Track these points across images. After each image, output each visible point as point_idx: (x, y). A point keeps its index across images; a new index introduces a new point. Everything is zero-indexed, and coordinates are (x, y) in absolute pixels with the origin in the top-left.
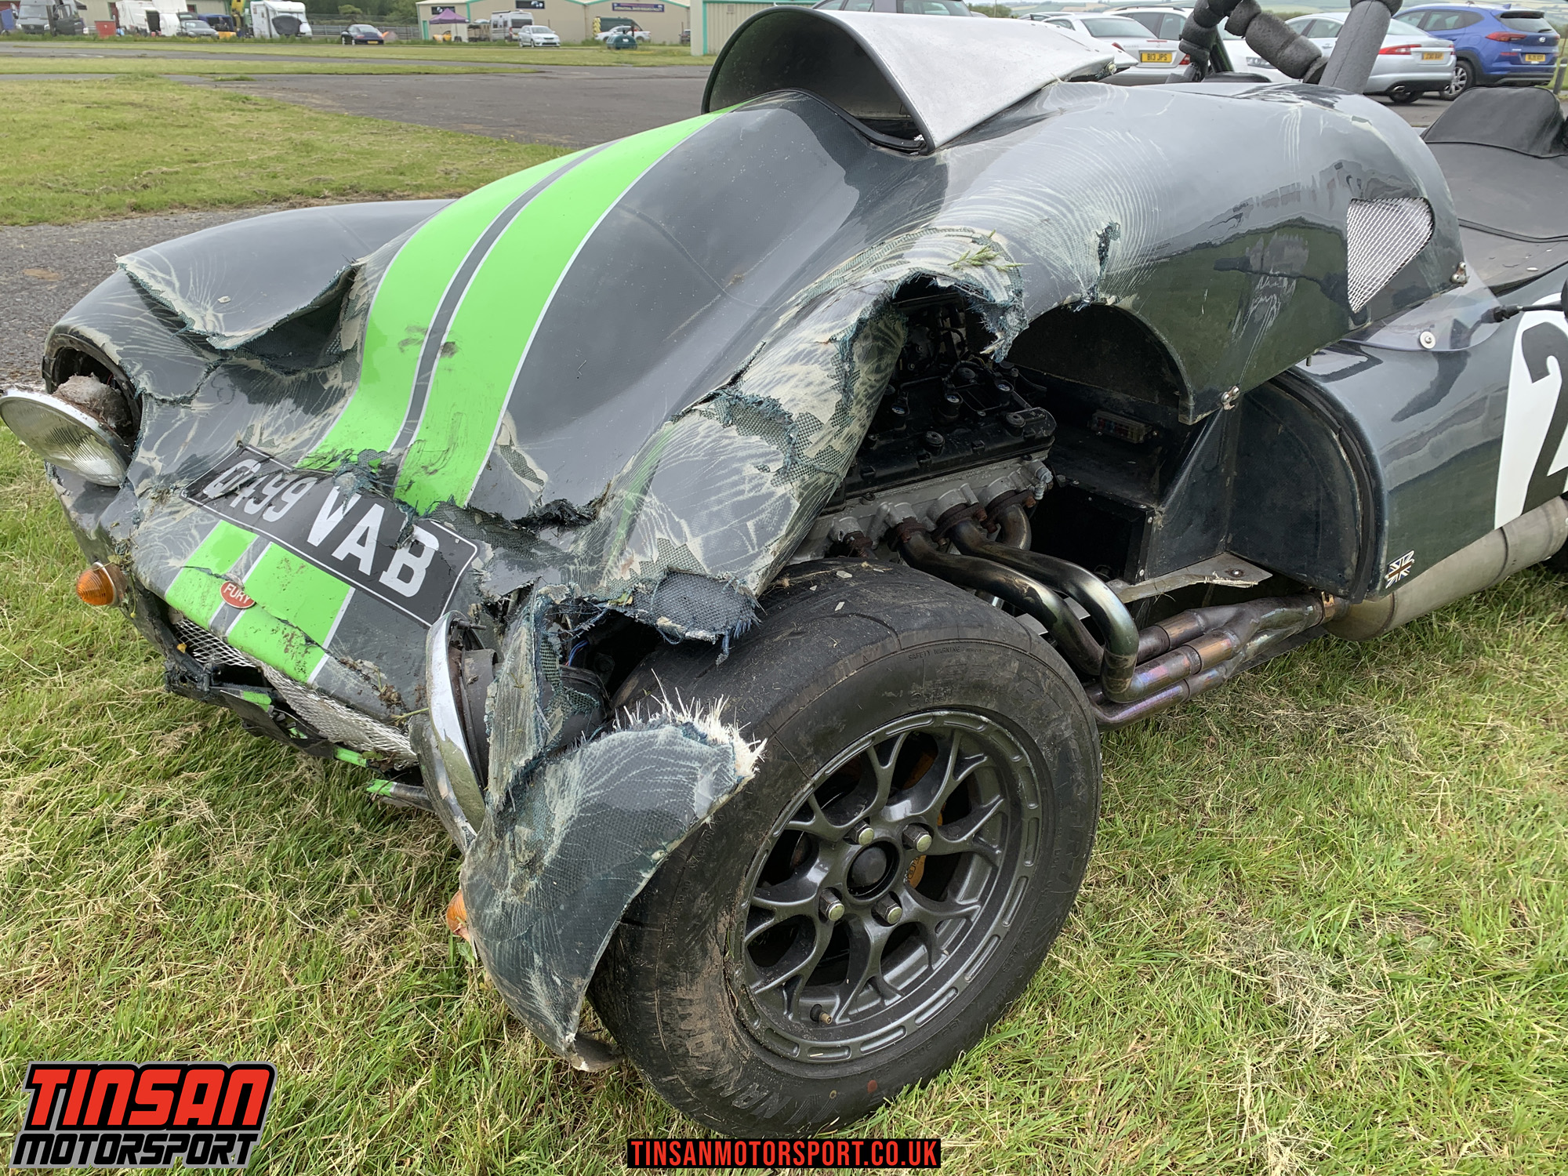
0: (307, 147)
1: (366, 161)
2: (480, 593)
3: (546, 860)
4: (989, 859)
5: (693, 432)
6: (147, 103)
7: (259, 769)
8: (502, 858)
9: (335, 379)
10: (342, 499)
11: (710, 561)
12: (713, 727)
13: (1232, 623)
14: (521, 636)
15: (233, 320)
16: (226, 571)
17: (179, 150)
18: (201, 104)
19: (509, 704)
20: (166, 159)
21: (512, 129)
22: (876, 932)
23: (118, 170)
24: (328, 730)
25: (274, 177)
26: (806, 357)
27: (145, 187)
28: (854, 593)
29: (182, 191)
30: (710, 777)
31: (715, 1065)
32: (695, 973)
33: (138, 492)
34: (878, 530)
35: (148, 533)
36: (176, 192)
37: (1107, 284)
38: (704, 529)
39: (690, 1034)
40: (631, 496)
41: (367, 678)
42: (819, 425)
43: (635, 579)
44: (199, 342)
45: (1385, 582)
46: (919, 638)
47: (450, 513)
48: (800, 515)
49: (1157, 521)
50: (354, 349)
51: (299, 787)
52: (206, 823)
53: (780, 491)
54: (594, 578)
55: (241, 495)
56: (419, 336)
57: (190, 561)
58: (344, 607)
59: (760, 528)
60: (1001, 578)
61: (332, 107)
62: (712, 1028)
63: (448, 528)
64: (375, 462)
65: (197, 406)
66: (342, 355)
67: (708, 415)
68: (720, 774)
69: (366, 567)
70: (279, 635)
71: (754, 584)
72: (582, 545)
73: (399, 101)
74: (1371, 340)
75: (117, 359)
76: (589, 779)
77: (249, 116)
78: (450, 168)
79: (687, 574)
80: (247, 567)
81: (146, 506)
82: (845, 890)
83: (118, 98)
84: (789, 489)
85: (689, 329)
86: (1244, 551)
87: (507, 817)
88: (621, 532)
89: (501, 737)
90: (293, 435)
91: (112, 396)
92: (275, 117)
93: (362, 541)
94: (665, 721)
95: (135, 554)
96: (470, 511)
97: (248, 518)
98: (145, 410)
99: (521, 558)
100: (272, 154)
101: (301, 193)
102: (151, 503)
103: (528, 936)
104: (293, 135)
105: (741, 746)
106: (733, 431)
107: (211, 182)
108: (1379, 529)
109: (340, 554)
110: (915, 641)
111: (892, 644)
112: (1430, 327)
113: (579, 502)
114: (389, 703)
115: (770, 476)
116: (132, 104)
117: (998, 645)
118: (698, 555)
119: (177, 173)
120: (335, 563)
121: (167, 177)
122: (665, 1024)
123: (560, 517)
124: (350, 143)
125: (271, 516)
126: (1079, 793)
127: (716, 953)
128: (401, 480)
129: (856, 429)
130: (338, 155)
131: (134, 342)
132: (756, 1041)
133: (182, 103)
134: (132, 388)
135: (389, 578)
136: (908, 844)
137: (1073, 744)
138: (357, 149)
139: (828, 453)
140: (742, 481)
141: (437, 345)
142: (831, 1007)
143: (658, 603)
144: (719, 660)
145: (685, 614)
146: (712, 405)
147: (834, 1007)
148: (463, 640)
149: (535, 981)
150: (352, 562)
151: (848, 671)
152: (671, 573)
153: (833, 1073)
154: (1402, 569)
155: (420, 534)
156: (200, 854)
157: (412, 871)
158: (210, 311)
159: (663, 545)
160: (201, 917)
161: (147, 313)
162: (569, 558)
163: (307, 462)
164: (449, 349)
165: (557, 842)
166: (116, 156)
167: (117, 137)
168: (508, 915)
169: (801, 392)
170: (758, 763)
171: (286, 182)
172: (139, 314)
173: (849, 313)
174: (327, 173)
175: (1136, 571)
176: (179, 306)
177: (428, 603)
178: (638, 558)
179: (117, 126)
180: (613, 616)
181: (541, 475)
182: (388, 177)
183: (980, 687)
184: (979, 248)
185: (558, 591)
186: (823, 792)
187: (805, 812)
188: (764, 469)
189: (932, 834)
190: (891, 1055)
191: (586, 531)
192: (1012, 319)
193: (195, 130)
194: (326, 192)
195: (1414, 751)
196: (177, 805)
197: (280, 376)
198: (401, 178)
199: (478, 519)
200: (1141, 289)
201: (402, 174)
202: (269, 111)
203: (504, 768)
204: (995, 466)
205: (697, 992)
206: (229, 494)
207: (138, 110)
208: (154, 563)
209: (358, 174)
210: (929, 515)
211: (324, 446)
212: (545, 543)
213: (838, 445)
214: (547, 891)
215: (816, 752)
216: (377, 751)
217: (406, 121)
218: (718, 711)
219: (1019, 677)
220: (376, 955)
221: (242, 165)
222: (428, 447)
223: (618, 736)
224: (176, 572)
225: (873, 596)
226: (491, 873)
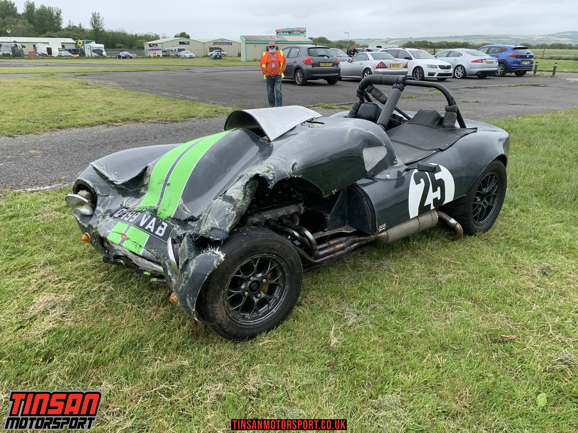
0: (110, 104)
1: (130, 108)
2: (176, 234)
3: (189, 277)
4: (280, 286)
5: (217, 202)
6: (53, 86)
7: (122, 280)
8: (182, 278)
9: (143, 190)
10: (147, 217)
11: (220, 226)
12: (217, 252)
13: (346, 240)
14: (185, 239)
15: (119, 177)
16: (122, 232)
17: (69, 106)
18: (72, 86)
19: (183, 251)
20: (65, 110)
21: (178, 94)
22: (256, 300)
23: (51, 114)
24: (141, 267)
25: (102, 115)
26: (238, 188)
27: (61, 120)
28: (248, 231)
29: (73, 121)
30: (216, 260)
31: (222, 321)
32: (217, 302)
33: (98, 216)
34: (264, 221)
35: (101, 225)
36: (71, 122)
37: (294, 174)
38: (219, 220)
39: (217, 314)
40: (206, 214)
41: (152, 253)
42: (240, 201)
43: (206, 230)
44: (112, 182)
45: (379, 231)
46: (259, 239)
47: (169, 219)
48: (236, 217)
49: (329, 218)
50: (147, 184)
51: (132, 283)
52: (112, 291)
53: (232, 213)
54: (199, 230)
55: (123, 216)
56: (162, 182)
57: (113, 230)
58: (148, 239)
59: (229, 219)
60: (287, 230)
61: (117, 86)
62: (221, 313)
63: (169, 222)
64: (152, 209)
65: (110, 197)
66: (144, 185)
67: (220, 199)
68: (218, 259)
69: (152, 231)
70: (134, 245)
71: (227, 230)
72: (196, 224)
73: (140, 83)
74: (375, 177)
75: (92, 187)
76: (196, 262)
77: (89, 91)
78: (159, 111)
79: (215, 228)
80: (127, 231)
81: (100, 219)
82: (248, 290)
83: (43, 84)
84: (234, 212)
85: (220, 180)
86: (351, 224)
87: (182, 270)
88: (204, 221)
89: (181, 257)
90: (133, 203)
91: (90, 195)
92: (98, 91)
93: (151, 225)
94: (209, 252)
95: (98, 230)
96: (174, 218)
97: (125, 221)
98: (98, 198)
99: (184, 228)
100: (99, 107)
101: (111, 121)
102: (102, 219)
103: (186, 291)
104: (106, 99)
105: (222, 255)
106: (224, 202)
107: (81, 118)
108: (375, 219)
109: (147, 228)
110: (258, 240)
111: (254, 240)
112: (389, 173)
113: (196, 215)
114: (157, 258)
115: (231, 210)
116: (48, 87)
117: (276, 241)
118: (217, 225)
119: (70, 115)
120: (146, 230)
121: (67, 116)
122: (212, 311)
123: (193, 219)
124: (125, 101)
125: (131, 220)
126: (297, 272)
127: (221, 298)
128: (158, 213)
129: (248, 200)
130: (121, 107)
131: (96, 182)
132: (230, 318)
133: (65, 86)
134: (95, 193)
135: (157, 233)
136: (262, 282)
137: (294, 261)
138: (127, 104)
139: (242, 205)
140: (226, 211)
141: (166, 183)
142: (247, 316)
143: (210, 234)
144: (222, 243)
145: (215, 236)
146: (221, 197)
147: (247, 315)
148: (174, 242)
149: (188, 300)
150: (149, 229)
151: (245, 245)
152: (213, 228)
153: (247, 327)
154: (383, 228)
155: (163, 223)
156: (112, 297)
157: (160, 299)
158: (113, 176)
159: (211, 223)
160: (114, 309)
161: (98, 176)
162: (194, 227)
163: (137, 209)
164: (169, 184)
165: (191, 274)
166: (49, 109)
167: (46, 101)
168: (183, 288)
169: (236, 195)
170: (224, 257)
171: (106, 117)
172: (96, 176)
173: (245, 180)
174: (118, 113)
175: (325, 229)
176: (107, 174)
177: (165, 237)
178: (207, 226)
179: (45, 96)
180: (202, 237)
181: (188, 211)
182: (138, 114)
183: (272, 249)
184: (268, 169)
185: (192, 232)
186: (242, 268)
187: (238, 273)
188: (230, 209)
189: (266, 279)
190: (260, 325)
191: (197, 222)
192: (273, 182)
193: (72, 97)
194: (119, 121)
195: (393, 271)
196: (105, 288)
197: (129, 189)
198: (143, 115)
199: (175, 220)
200: (303, 174)
201: (143, 113)
202: (95, 88)
203: (182, 262)
204: (290, 206)
205: (217, 305)
206: (120, 216)
207: (51, 89)
208: (104, 231)
209: (129, 113)
210: (276, 217)
211: (140, 205)
212: (189, 225)
213: (243, 204)
214: (189, 282)
215: (239, 260)
216: (153, 271)
217: (143, 91)
218: (218, 249)
219: (280, 247)
220: (153, 314)
221: (91, 111)
222: (164, 205)
223: (202, 254)
224: (109, 233)
225: (251, 232)
226: (179, 281)
